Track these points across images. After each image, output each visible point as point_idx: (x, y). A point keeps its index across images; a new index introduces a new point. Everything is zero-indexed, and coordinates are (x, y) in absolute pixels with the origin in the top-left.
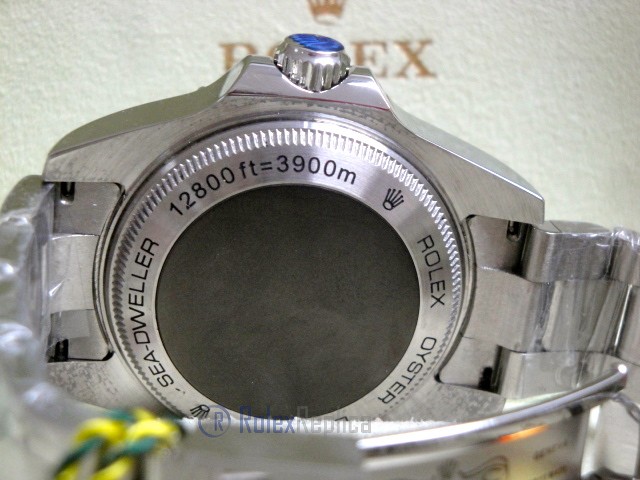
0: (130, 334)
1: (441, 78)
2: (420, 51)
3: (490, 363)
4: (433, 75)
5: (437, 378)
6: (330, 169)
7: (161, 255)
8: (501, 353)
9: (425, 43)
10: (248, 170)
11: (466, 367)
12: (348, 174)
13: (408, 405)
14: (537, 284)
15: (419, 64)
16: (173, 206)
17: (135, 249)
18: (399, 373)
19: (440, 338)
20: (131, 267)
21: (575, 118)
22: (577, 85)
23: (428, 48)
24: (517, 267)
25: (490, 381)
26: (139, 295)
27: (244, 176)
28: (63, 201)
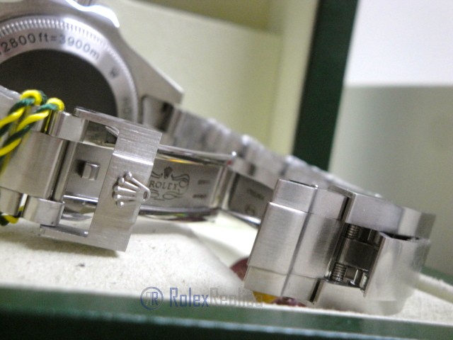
10: (43, 38)
27: (41, 40)
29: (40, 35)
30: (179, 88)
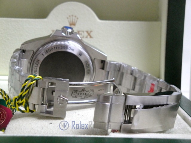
1: (94, 38)
2: (90, 33)
6: (70, 48)
7: (40, 63)
10: (56, 48)
12: (73, 50)
14: (106, 71)
15: (90, 35)
16: (42, 54)
17: (35, 62)
19: (89, 80)
23: (92, 33)
24: (103, 68)
26: (36, 70)
27: (55, 49)
28: (23, 53)
29: (55, 48)
30: (106, 56)
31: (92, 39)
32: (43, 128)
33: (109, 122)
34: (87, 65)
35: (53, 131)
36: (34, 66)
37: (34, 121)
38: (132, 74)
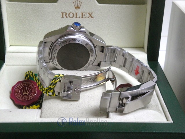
0: (53, 60)
1: (94, 18)
2: (91, 14)
3: (99, 63)
4: (93, 18)
5: (92, 65)
6: (79, 41)
7: (57, 51)
8: (100, 62)
9: (92, 13)
11: (96, 63)
12: (81, 41)
13: (88, 68)
14: (105, 54)
15: (91, 16)
16: (59, 45)
17: (54, 50)
18: (87, 64)
19: (92, 60)
20: (54, 52)
21: (114, 24)
22: (114, 20)
23: (92, 14)
24: (102, 51)
25: (99, 65)
26: (54, 55)
27: (68, 42)
28: (45, 44)
31: (93, 19)
32: (66, 109)
33: (109, 107)
34: (91, 51)
35: (73, 111)
36: (53, 53)
37: (60, 103)
38: (123, 56)
